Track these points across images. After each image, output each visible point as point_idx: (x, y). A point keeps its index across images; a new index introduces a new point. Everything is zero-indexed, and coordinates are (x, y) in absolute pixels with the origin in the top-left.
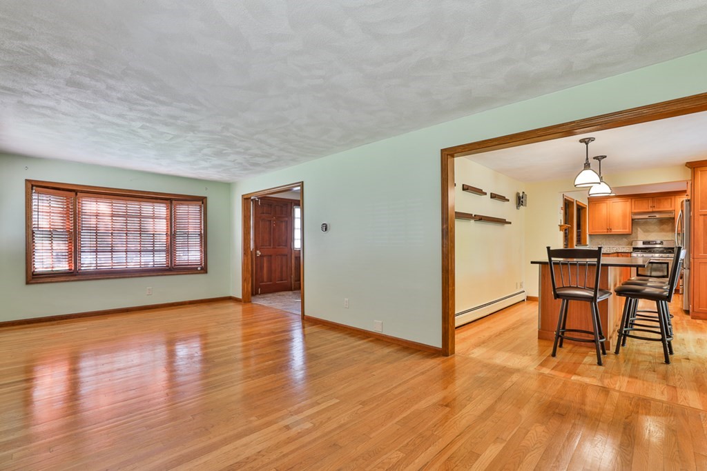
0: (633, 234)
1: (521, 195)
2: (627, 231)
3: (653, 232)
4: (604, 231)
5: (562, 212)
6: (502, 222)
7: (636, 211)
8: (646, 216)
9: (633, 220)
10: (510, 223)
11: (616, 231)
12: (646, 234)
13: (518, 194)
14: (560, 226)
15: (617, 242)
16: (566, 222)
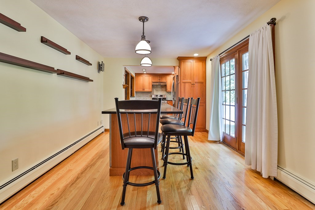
0: (152, 92)
1: (101, 63)
2: (150, 90)
3: (159, 91)
4: (141, 90)
5: (124, 77)
6: (87, 79)
7: (154, 81)
8: (157, 84)
9: (152, 85)
10: (92, 81)
11: (146, 90)
12: (157, 92)
13: (99, 63)
14: (123, 85)
15: (146, 95)
16: (126, 84)
